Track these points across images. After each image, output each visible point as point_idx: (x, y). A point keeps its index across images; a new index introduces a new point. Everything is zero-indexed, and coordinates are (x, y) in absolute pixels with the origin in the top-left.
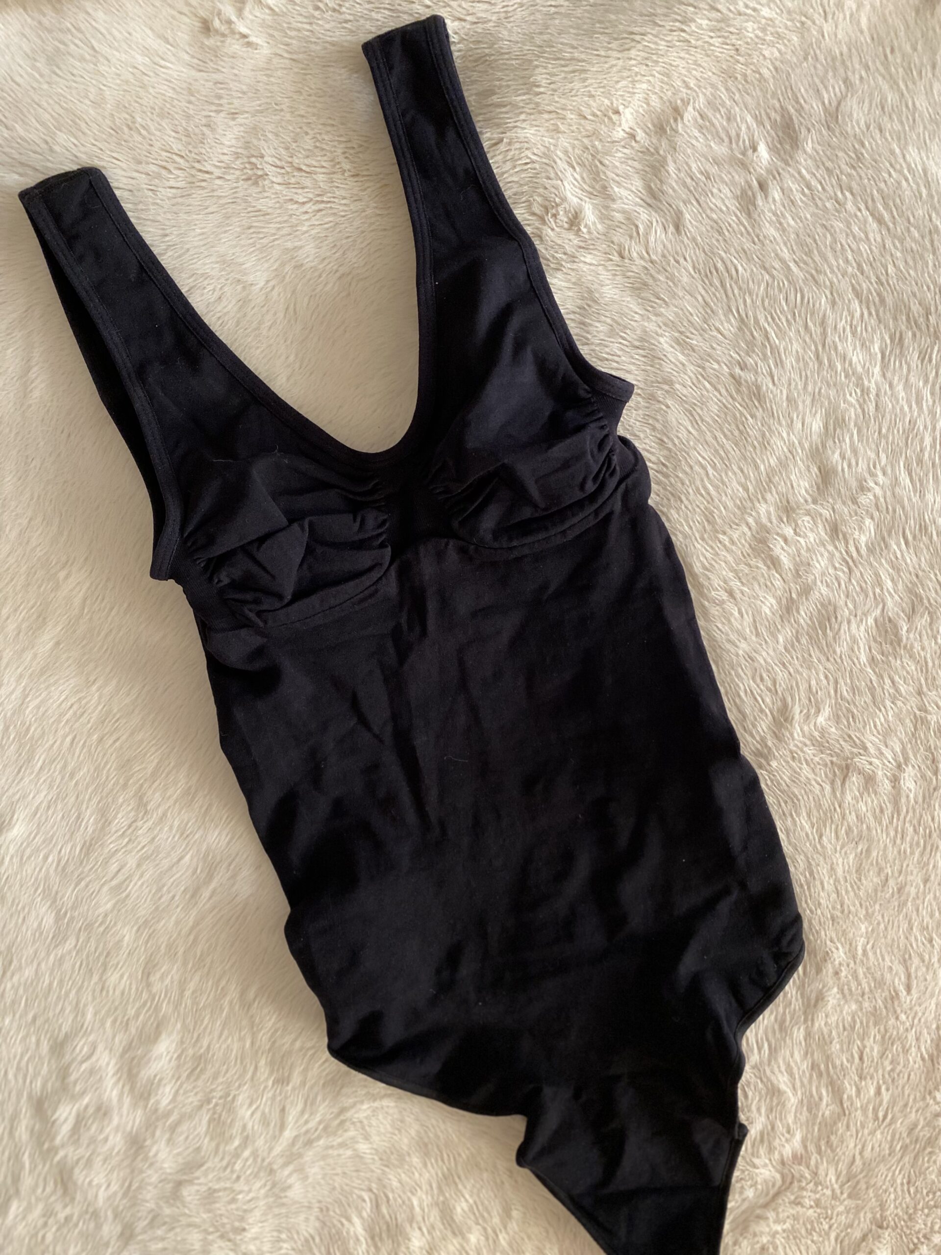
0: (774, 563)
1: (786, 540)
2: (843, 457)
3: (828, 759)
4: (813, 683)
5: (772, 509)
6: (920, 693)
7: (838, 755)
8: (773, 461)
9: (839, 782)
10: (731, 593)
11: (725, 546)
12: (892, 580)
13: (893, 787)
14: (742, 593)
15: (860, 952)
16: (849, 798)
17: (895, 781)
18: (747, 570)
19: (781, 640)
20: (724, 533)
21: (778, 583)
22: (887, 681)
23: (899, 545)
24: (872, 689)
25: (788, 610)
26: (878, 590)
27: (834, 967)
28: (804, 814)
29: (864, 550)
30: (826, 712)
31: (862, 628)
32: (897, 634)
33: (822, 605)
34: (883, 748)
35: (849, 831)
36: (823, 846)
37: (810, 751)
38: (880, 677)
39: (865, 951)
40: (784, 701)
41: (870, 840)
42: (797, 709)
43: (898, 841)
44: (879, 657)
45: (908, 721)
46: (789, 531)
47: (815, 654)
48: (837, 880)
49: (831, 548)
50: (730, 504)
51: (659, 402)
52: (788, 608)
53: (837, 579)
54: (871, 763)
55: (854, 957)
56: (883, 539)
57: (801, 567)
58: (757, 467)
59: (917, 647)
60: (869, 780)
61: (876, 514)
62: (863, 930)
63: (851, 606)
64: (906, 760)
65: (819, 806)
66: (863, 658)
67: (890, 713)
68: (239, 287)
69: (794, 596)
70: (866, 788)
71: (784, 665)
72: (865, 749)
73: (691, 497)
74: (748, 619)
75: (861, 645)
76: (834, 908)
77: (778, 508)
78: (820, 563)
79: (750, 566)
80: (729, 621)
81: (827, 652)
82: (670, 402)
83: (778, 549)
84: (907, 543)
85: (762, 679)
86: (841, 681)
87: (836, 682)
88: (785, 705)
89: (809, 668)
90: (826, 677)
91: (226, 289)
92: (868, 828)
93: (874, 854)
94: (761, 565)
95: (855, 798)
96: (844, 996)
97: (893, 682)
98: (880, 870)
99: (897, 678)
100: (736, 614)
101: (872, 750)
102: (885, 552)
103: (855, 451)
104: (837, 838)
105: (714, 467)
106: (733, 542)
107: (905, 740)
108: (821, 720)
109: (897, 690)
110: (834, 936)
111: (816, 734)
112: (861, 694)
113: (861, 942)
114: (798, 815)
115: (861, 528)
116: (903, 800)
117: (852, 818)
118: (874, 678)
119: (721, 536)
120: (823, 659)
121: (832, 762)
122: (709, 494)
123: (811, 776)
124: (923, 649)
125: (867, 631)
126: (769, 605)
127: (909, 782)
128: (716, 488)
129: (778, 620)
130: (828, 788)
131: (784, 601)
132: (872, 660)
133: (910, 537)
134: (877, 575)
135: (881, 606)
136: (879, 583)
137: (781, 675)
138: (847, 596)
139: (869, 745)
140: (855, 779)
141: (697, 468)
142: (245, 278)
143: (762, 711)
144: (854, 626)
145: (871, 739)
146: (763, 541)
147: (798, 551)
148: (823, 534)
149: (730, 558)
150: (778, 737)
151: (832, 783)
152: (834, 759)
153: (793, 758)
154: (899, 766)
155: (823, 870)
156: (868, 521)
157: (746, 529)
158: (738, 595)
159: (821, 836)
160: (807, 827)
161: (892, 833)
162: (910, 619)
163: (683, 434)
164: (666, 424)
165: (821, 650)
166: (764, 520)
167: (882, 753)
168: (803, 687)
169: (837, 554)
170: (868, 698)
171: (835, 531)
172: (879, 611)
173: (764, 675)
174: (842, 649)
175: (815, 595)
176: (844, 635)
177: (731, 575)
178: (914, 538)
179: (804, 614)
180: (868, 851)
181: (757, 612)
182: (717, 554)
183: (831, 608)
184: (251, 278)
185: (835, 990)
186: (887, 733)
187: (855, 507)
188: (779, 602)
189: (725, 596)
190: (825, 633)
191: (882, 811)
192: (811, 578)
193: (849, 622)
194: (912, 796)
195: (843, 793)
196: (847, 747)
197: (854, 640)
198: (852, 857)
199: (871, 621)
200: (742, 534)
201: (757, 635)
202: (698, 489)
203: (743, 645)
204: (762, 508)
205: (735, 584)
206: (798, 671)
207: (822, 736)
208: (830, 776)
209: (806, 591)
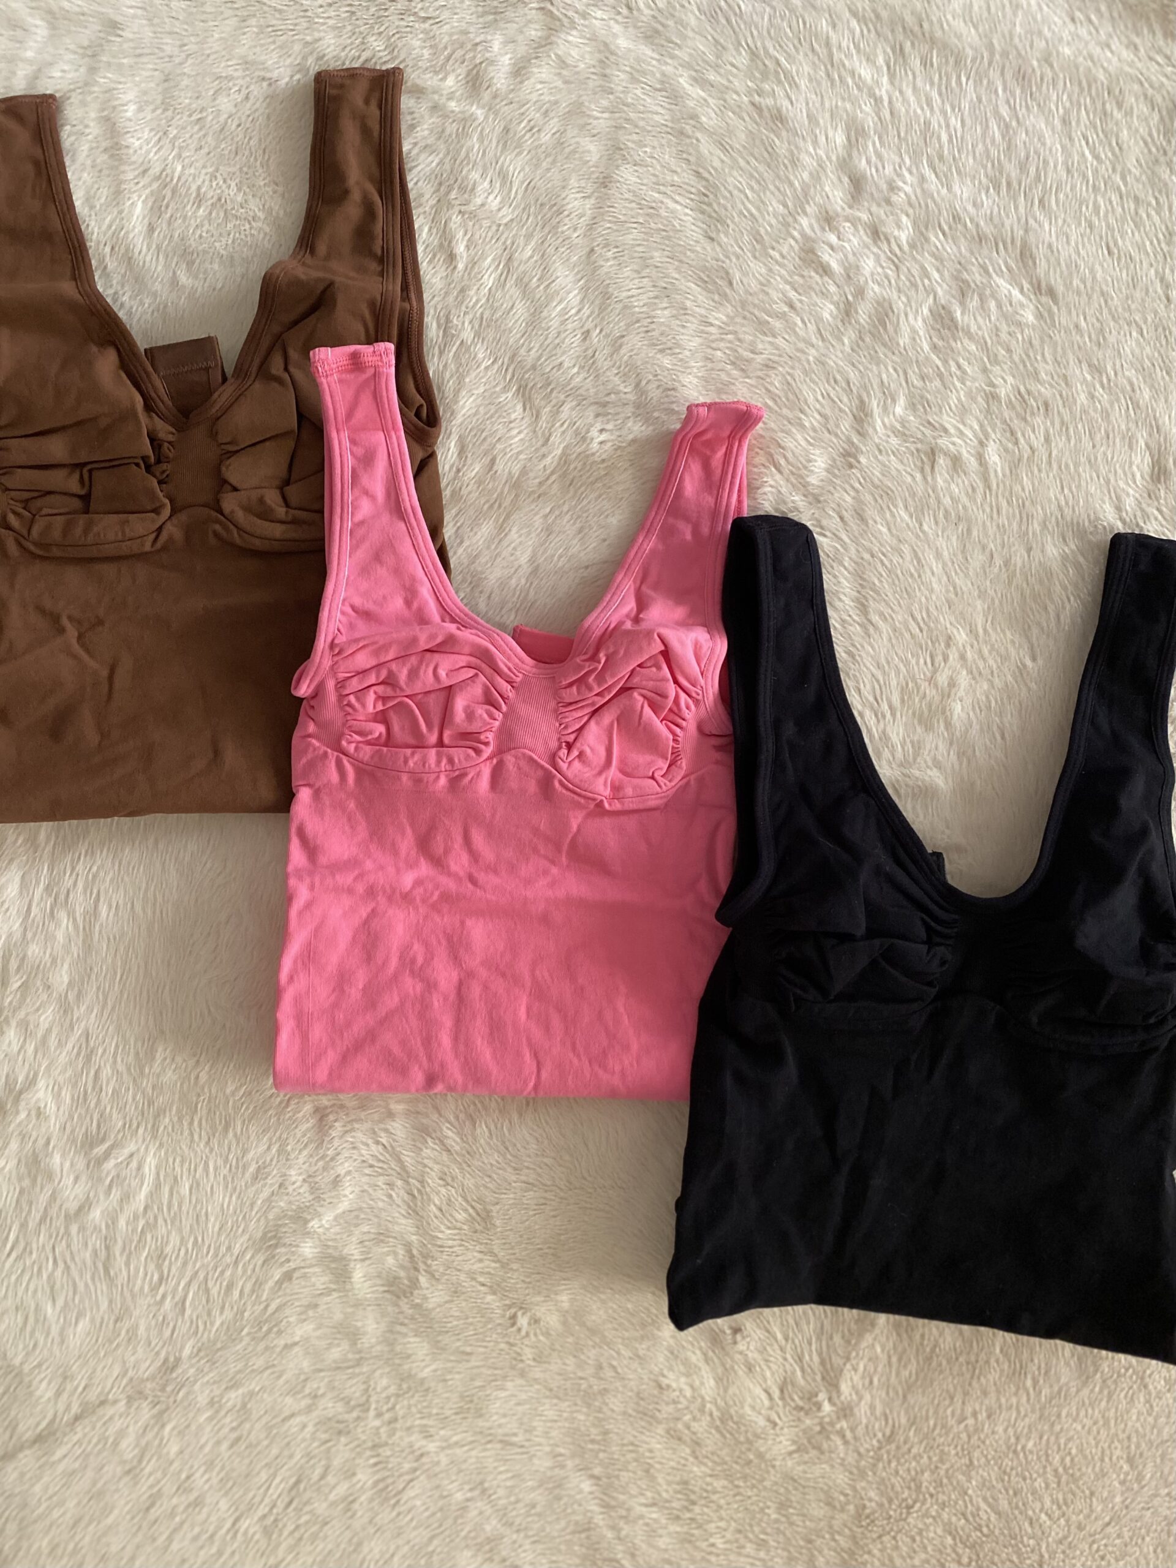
0: (825, 270)
1: (832, 248)
2: (869, 162)
3: (912, 447)
4: (884, 376)
5: (813, 221)
6: (985, 370)
7: (921, 441)
8: (806, 176)
9: (928, 469)
10: (791, 306)
11: (777, 262)
12: (938, 270)
13: (981, 464)
14: (801, 301)
15: (981, 631)
16: (940, 481)
17: (981, 458)
18: (801, 281)
19: (846, 341)
20: (773, 249)
21: (833, 288)
22: (952, 363)
23: (937, 238)
24: (941, 376)
25: (848, 314)
26: (926, 281)
27: (958, 649)
28: (901, 505)
29: (906, 248)
30: (902, 401)
31: (920, 319)
32: (953, 320)
33: (878, 303)
34: (961, 427)
35: (947, 513)
36: (923, 532)
37: (894, 441)
38: (945, 362)
39: (985, 630)
40: (860, 398)
41: (969, 521)
42: (875, 403)
43: (995, 515)
44: (940, 343)
45: (980, 399)
46: (833, 238)
47: (881, 351)
48: (944, 565)
49: (875, 250)
50: (774, 221)
51: (689, 137)
52: (847, 311)
53: (887, 277)
54: (954, 444)
55: (977, 637)
56: (922, 233)
57: (851, 271)
58: (791, 184)
59: (973, 328)
60: (956, 462)
61: (911, 211)
62: (979, 607)
63: (904, 299)
64: (987, 436)
65: (913, 495)
66: (926, 347)
67: (962, 393)
68: (265, 84)
69: (850, 298)
70: (955, 469)
71: (853, 365)
72: (946, 431)
73: (737, 219)
74: (812, 328)
75: (921, 333)
76: (948, 591)
77: (818, 220)
78: (868, 265)
79: (803, 276)
80: (795, 332)
81: (891, 346)
82: (699, 135)
83: (826, 256)
84: (944, 234)
85: (836, 381)
86: (910, 372)
87: (905, 373)
88: (862, 402)
89: (878, 365)
90: (895, 370)
91: (252, 87)
92: (964, 507)
93: (975, 533)
94: (813, 274)
95: (945, 481)
96: (974, 678)
97: (959, 367)
98: (984, 548)
99: (961, 361)
100: (799, 323)
101: (952, 431)
102: (926, 246)
103: (879, 156)
104: (936, 523)
105: (752, 189)
106: (783, 257)
107: (982, 417)
108: (899, 410)
109: (964, 372)
110: (953, 619)
111: (898, 426)
112: (931, 381)
113: (980, 621)
114: (896, 506)
115: (899, 227)
116: (992, 475)
117: (947, 501)
118: (939, 363)
119: (771, 252)
120: (889, 354)
121: (918, 450)
122: (752, 214)
123: (900, 467)
124: (980, 328)
125: (924, 321)
126: (828, 311)
127: (993, 456)
128: (758, 209)
129: (840, 325)
130: (918, 476)
131: (842, 306)
132: (934, 347)
133: (946, 228)
134: (923, 268)
135: (931, 297)
136: (925, 274)
137: (853, 375)
138: (899, 291)
139: (948, 426)
140: (941, 461)
141: (735, 192)
142: (268, 75)
143: (841, 410)
144: (911, 317)
145: (949, 421)
146: (812, 251)
147: (846, 256)
148: (865, 238)
149: (783, 272)
150: (861, 434)
151: (922, 470)
152: (919, 446)
153: (880, 451)
154: (981, 443)
155: (930, 557)
156: (904, 219)
157: (793, 243)
158: (798, 305)
159: (921, 525)
160: (906, 518)
161: (988, 510)
162: (962, 304)
163: (717, 163)
164: (699, 156)
165: (885, 345)
166: (808, 231)
167: (961, 432)
168: (876, 383)
169: (882, 256)
170: (937, 383)
171: (876, 233)
172: (931, 300)
173: (838, 377)
174: (904, 340)
175: (869, 294)
176: (904, 328)
177: (788, 287)
178: (950, 228)
179: (863, 313)
180: (969, 531)
181: (819, 320)
182: (770, 270)
183: (886, 305)
184: (275, 75)
185: (964, 672)
186: (963, 412)
187: (888, 208)
188: (838, 308)
189: (786, 309)
190: (885, 329)
191: (974, 489)
192: (862, 280)
193: (906, 315)
194: (999, 470)
195: (933, 478)
196: (928, 432)
197: (914, 331)
198: (954, 539)
199: (926, 311)
200: (789, 247)
201: (823, 340)
202: (741, 213)
203: (813, 351)
204: (804, 222)
205: (792, 294)
206: (866, 368)
207: (904, 426)
208: (919, 464)
209: (860, 292)
